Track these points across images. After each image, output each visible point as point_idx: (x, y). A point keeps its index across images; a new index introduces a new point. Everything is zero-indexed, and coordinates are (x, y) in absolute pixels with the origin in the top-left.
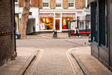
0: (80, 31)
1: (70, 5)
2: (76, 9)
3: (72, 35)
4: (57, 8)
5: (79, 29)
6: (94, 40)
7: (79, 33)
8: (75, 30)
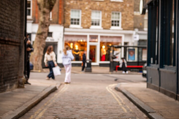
0: (128, 63)
1: (114, 23)
2: (124, 30)
3: (115, 70)
4: (93, 27)
5: (127, 60)
6: (152, 62)
7: (126, 66)
8: (121, 62)
